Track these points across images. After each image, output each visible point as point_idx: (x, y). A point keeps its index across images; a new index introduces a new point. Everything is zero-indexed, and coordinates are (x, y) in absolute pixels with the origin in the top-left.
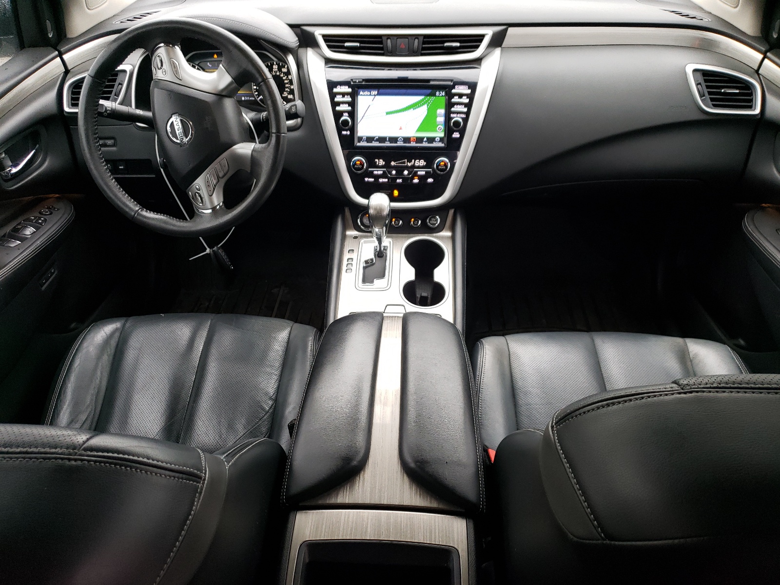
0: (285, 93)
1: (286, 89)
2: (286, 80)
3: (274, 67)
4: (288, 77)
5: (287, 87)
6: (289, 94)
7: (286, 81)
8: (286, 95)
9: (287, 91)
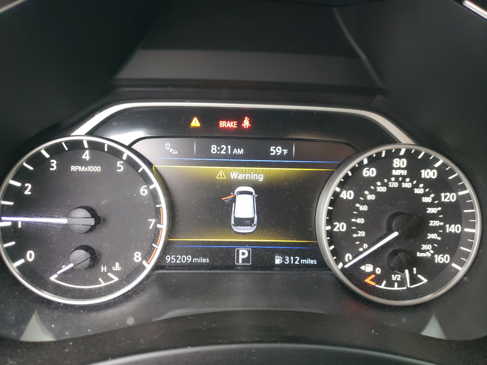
0: (425, 247)
1: (432, 236)
2: (431, 205)
3: (396, 162)
4: (437, 197)
5: (434, 230)
6: (437, 251)
7: (431, 210)
8: (428, 254)
9: (432, 241)
